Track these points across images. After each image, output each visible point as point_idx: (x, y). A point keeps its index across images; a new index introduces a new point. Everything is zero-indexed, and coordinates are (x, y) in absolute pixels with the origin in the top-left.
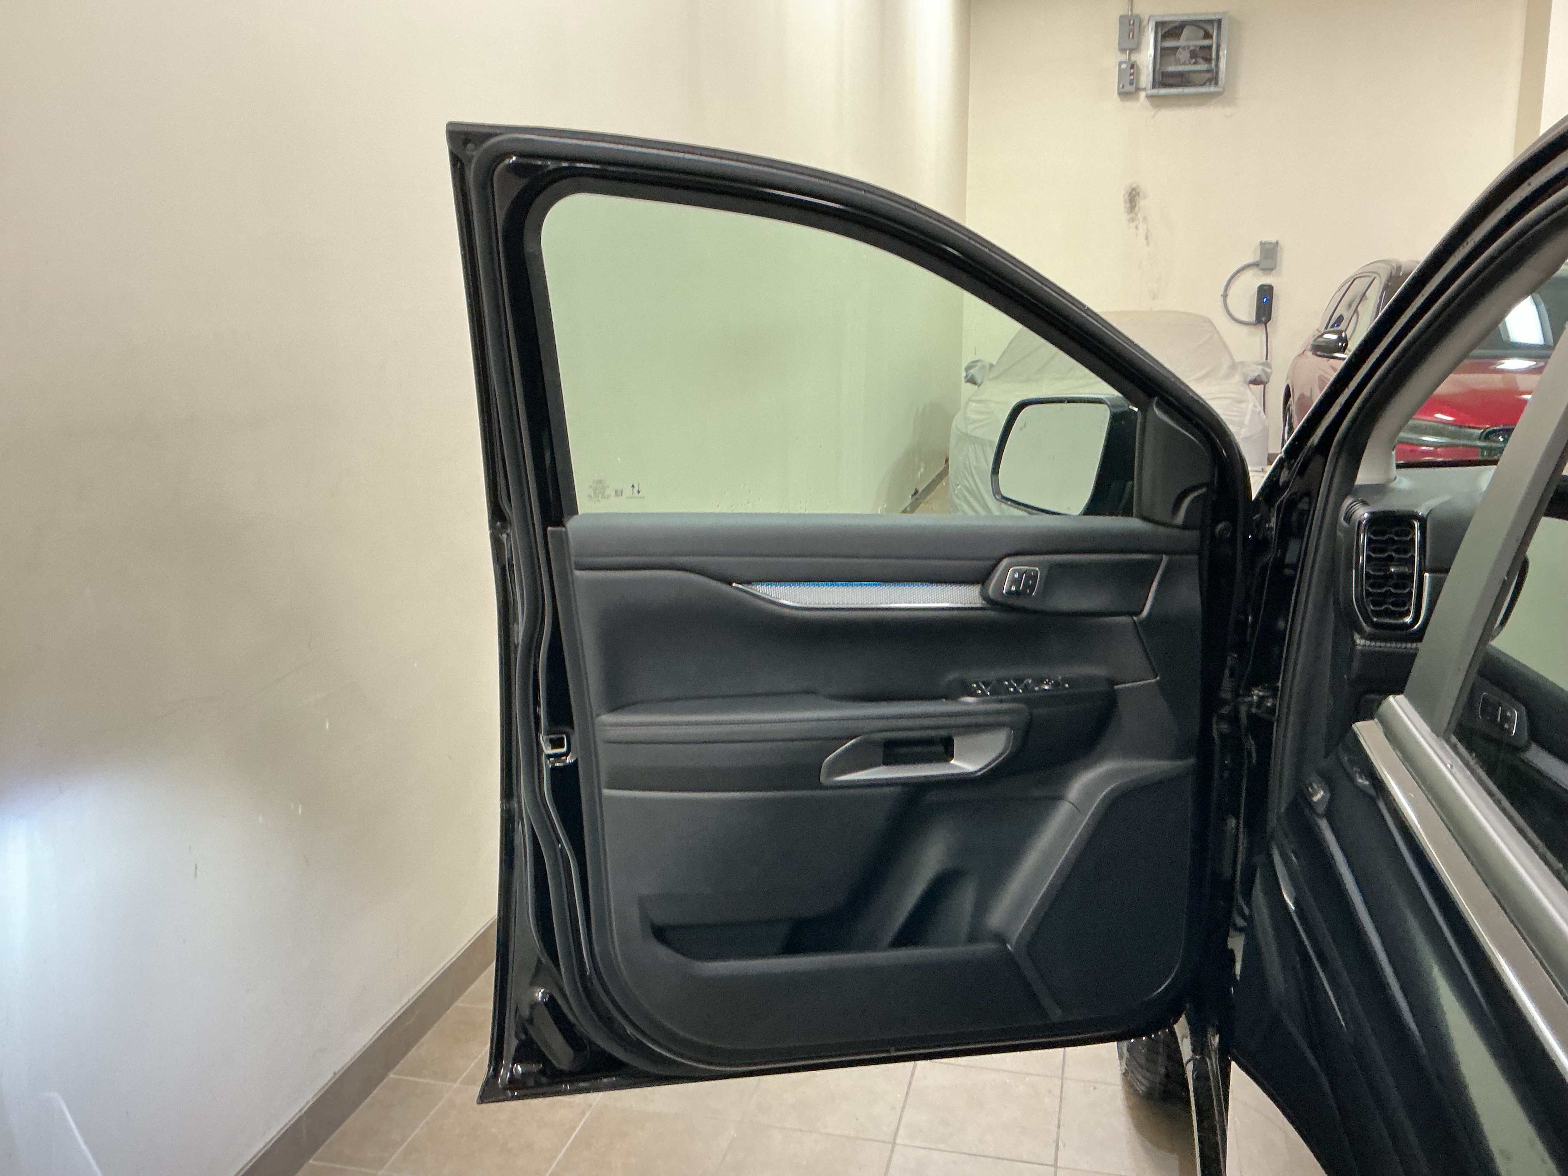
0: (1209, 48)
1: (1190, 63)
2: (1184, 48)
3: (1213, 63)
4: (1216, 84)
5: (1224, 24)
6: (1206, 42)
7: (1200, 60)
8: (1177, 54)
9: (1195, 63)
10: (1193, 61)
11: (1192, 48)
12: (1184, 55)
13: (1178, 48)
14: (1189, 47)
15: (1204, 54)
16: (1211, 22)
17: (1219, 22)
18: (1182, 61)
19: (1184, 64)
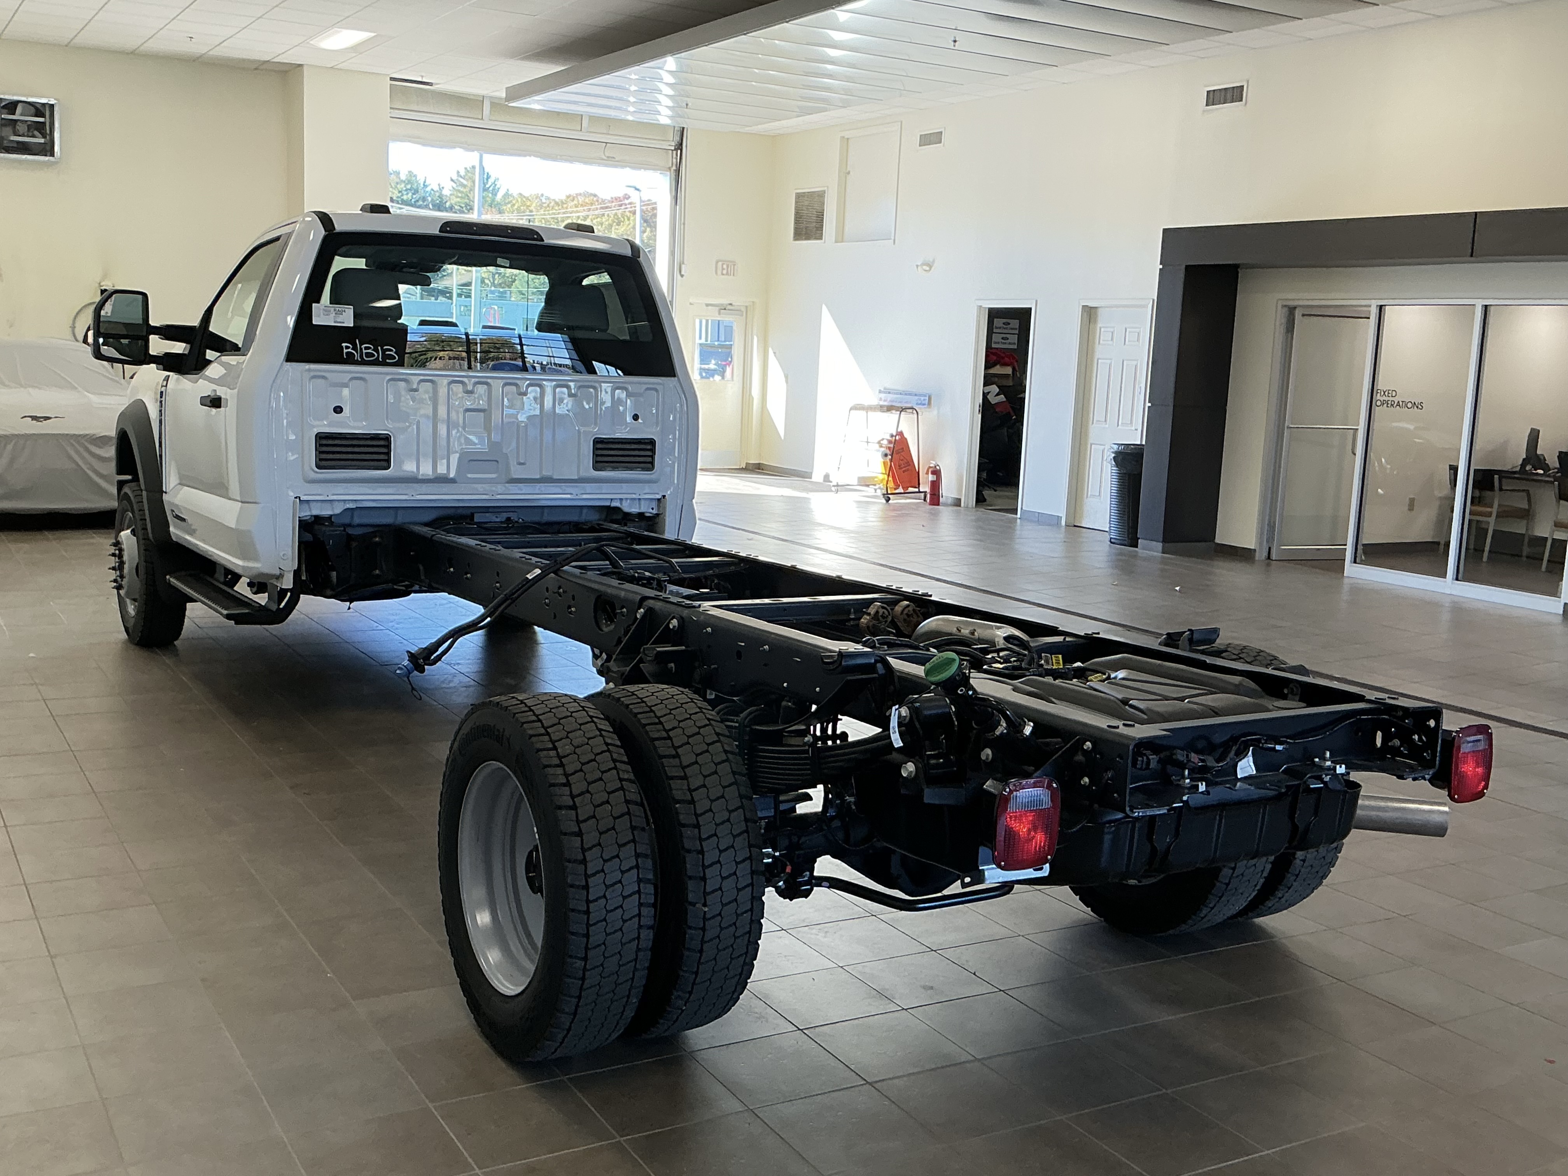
0: (44, 123)
1: (28, 136)
2: (22, 121)
3: (48, 137)
4: (52, 155)
5: (56, 109)
6: (41, 120)
7: (36, 133)
8: (18, 127)
9: (34, 136)
10: (30, 134)
11: (29, 123)
12: (21, 128)
13: (16, 121)
14: (26, 121)
15: (40, 128)
16: (44, 105)
17: (52, 106)
18: (21, 133)
19: (23, 135)
